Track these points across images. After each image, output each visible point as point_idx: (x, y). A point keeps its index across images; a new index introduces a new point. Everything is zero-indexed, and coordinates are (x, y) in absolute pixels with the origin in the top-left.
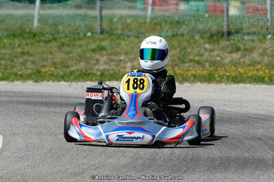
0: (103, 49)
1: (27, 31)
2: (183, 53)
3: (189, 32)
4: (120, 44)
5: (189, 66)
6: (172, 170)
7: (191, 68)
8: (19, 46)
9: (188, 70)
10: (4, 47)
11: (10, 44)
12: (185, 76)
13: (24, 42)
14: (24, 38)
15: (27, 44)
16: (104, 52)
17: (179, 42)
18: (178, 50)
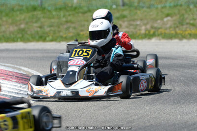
0: (124, 17)
1: (70, 5)
2: (182, 18)
3: (185, 3)
4: (136, 13)
5: (187, 28)
6: (174, 102)
7: (188, 29)
8: (64, 16)
9: (185, 31)
10: (53, 17)
11: (57, 15)
12: (183, 35)
13: (67, 13)
14: (68, 11)
15: (69, 15)
16: (125, 19)
17: (179, 10)
18: (178, 16)
